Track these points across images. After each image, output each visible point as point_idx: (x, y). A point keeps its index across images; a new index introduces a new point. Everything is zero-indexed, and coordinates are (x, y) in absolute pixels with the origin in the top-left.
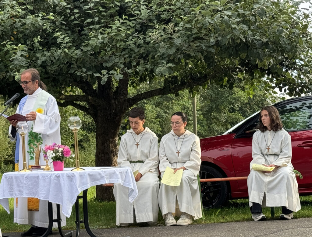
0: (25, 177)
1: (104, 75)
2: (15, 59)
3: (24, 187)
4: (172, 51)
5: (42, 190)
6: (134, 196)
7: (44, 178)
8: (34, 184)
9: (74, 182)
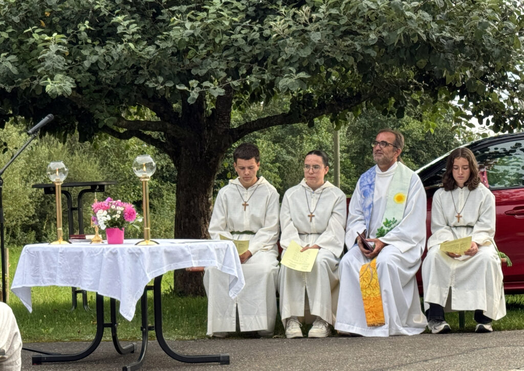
0: (60, 253)
1: (193, 89)
2: (47, 57)
3: (58, 270)
4: (305, 53)
5: (88, 275)
6: (238, 288)
7: (92, 255)
8: (75, 264)
9: (140, 263)
